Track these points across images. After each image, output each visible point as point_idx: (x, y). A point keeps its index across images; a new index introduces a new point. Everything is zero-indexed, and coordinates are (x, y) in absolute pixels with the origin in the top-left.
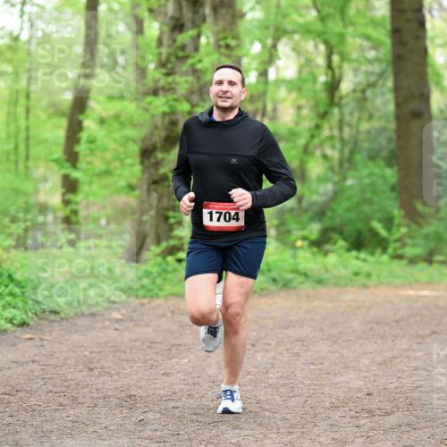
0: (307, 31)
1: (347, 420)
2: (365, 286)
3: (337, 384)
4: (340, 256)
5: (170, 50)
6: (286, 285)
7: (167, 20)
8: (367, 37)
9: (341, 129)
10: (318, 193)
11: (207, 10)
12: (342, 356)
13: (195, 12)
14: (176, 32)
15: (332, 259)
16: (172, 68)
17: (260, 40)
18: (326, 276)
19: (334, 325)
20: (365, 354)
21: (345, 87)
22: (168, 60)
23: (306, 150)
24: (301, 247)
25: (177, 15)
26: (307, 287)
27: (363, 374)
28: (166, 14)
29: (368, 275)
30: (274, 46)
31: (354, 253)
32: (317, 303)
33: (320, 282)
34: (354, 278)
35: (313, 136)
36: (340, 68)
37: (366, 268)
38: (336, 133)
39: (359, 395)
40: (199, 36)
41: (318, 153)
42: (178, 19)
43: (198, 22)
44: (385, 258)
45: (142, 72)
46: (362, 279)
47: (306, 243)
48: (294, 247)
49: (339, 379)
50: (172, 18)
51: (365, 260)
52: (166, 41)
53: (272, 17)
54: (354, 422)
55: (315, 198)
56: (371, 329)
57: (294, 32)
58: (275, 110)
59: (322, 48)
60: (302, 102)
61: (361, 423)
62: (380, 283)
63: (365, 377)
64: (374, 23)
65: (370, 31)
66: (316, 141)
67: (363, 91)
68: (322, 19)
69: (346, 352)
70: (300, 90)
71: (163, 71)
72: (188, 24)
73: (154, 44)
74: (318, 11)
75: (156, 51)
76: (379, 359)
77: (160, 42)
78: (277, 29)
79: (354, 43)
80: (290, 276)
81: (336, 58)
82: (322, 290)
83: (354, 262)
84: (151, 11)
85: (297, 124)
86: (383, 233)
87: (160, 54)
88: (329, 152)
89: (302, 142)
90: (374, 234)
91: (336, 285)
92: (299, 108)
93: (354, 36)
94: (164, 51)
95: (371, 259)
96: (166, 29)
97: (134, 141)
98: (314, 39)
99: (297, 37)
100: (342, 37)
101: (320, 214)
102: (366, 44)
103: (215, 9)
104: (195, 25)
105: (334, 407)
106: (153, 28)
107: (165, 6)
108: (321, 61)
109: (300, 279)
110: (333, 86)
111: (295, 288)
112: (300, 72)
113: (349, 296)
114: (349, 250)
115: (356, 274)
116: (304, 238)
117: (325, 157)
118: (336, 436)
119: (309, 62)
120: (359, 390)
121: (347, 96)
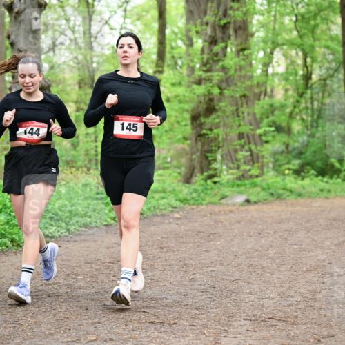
0: (292, 44)
1: (316, 279)
2: (327, 198)
3: (310, 257)
4: (311, 179)
5: (209, 56)
6: (279, 197)
7: (207, 38)
8: (327, 47)
9: (312, 103)
10: (298, 141)
11: (231, 32)
12: (313, 240)
13: (224, 33)
14: (213, 45)
15: (307, 181)
16: (211, 67)
17: (264, 50)
18: (303, 192)
19: (308, 221)
20: (327, 239)
21: (315, 77)
22: (207, 63)
23: (291, 116)
24: (288, 174)
25: (213, 35)
26: (292, 198)
27: (326, 251)
28: (206, 34)
29: (329, 191)
30: (272, 53)
31: (320, 178)
32: (298, 208)
33: (300, 195)
34: (320, 193)
35: (295, 107)
36: (312, 66)
37: (327, 187)
38: (309, 105)
39: (324, 264)
40: (226, 47)
41: (298, 117)
42: (213, 38)
43: (226, 39)
44: (339, 180)
45: (192, 69)
46: (325, 194)
47: (291, 172)
48: (284, 174)
49: (312, 254)
50: (210, 36)
51: (327, 182)
52: (206, 51)
53: (270, 35)
54: (321, 280)
55: (297, 145)
56: (331, 224)
57: (283, 44)
58: (272, 91)
59: (300, 54)
60: (289, 87)
61: (325, 280)
62: (336, 196)
63: (327, 253)
64: (332, 38)
65: (330, 43)
66: (297, 110)
67: (325, 80)
68: (301, 36)
69: (316, 238)
70: (287, 79)
71: (204, 68)
72: (220, 40)
73: (199, 53)
74: (298, 32)
75: (200, 56)
76: (336, 242)
77: (203, 51)
78: (273, 43)
79: (320, 51)
80: (281, 192)
81: (309, 60)
82: (301, 201)
83: (320, 183)
84: (197, 32)
85: (285, 100)
86: (337, 165)
87: (203, 58)
88: (304, 117)
89: (288, 110)
90: (332, 166)
91: (309, 197)
92: (287, 90)
93: (320, 47)
94: (205, 56)
95: (331, 181)
96: (207, 44)
97: (187, 111)
98: (296, 49)
99: (285, 47)
100: (313, 47)
101: (300, 154)
102: (327, 51)
103: (236, 31)
104: (224, 41)
105: (308, 271)
106: (199, 43)
107: (206, 30)
108: (300, 62)
109: (288, 193)
110: (307, 77)
111: (284, 199)
112: (287, 68)
113: (317, 203)
114: (317, 176)
115: (322, 190)
116: (289, 169)
117: (303, 120)
118: (310, 288)
119: (293, 63)
120: (324, 261)
121: (315, 83)
